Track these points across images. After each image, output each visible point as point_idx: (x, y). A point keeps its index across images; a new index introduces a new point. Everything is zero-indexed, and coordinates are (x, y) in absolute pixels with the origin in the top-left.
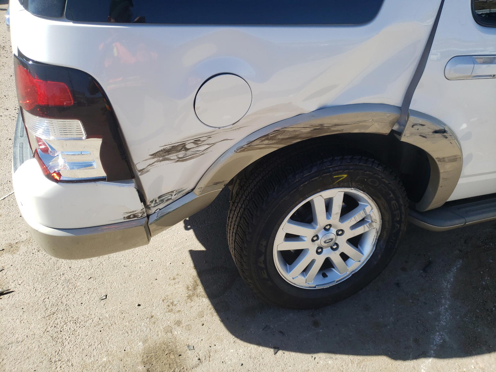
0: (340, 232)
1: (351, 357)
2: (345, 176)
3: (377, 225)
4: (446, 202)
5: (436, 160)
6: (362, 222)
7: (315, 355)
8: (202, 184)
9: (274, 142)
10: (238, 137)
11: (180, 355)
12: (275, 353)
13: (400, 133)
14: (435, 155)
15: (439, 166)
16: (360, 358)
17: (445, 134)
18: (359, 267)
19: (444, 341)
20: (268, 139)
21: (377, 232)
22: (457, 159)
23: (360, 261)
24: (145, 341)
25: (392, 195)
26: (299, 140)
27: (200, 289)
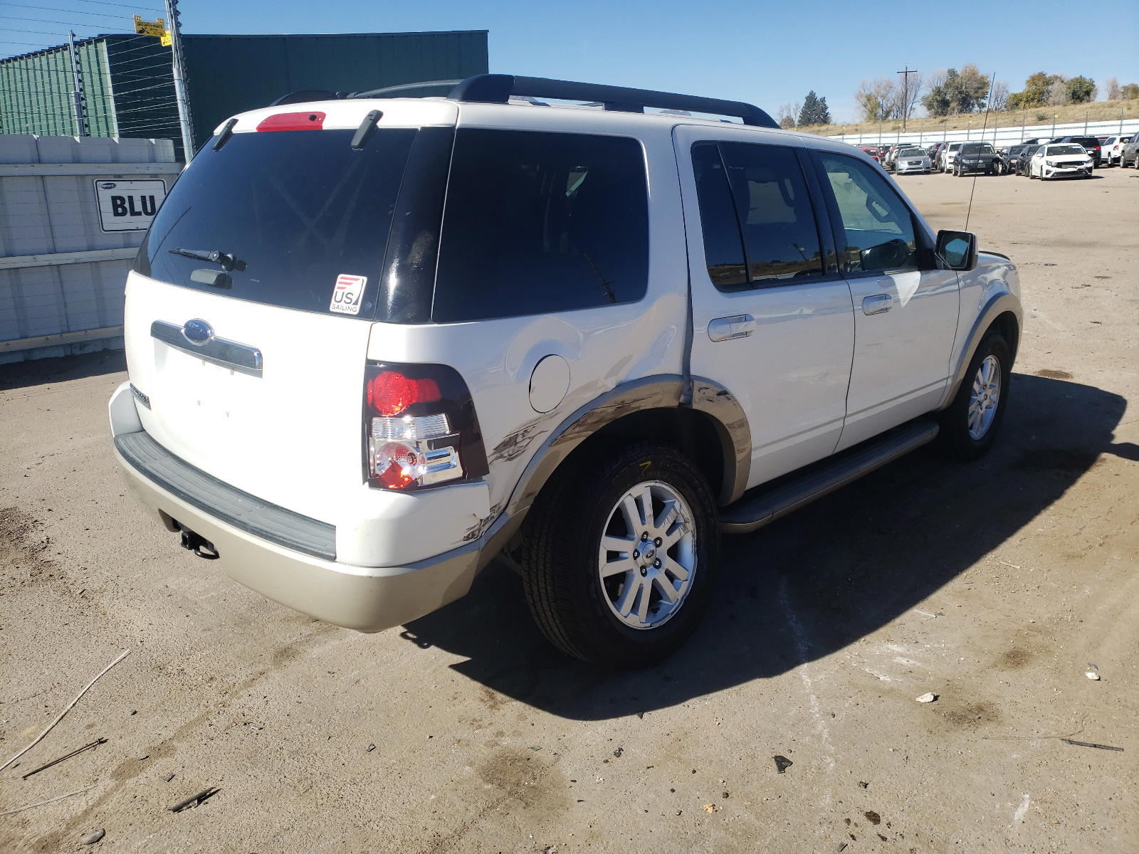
0: (658, 542)
1: (726, 691)
2: (649, 463)
3: (691, 526)
4: (746, 491)
5: (727, 427)
6: (674, 526)
7: (687, 703)
8: (516, 498)
9: (584, 428)
10: (552, 426)
11: (529, 759)
12: (641, 717)
13: (690, 402)
14: (725, 421)
15: (731, 434)
16: (736, 688)
17: (727, 396)
18: (688, 588)
19: (809, 647)
20: (578, 425)
21: (693, 536)
22: (743, 423)
23: (687, 580)
24: (471, 764)
25: (696, 482)
26: (604, 424)
27: (500, 696)
